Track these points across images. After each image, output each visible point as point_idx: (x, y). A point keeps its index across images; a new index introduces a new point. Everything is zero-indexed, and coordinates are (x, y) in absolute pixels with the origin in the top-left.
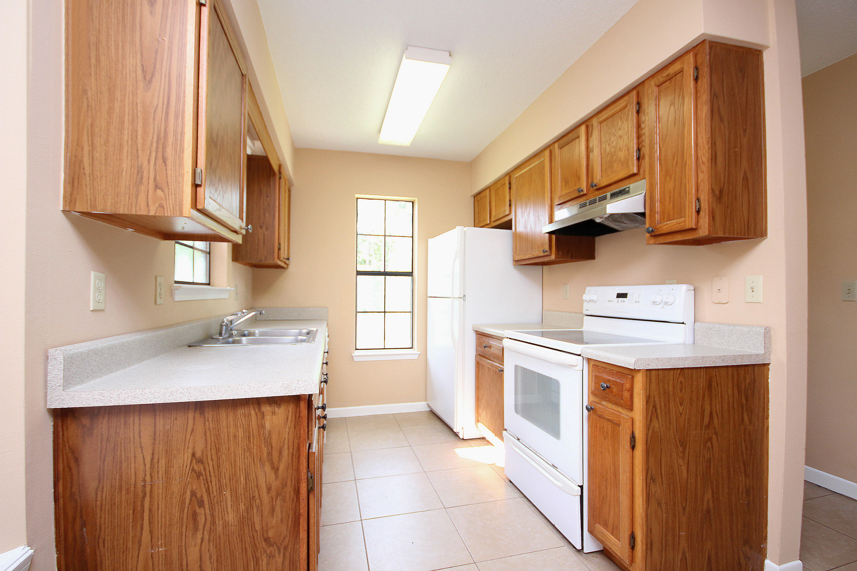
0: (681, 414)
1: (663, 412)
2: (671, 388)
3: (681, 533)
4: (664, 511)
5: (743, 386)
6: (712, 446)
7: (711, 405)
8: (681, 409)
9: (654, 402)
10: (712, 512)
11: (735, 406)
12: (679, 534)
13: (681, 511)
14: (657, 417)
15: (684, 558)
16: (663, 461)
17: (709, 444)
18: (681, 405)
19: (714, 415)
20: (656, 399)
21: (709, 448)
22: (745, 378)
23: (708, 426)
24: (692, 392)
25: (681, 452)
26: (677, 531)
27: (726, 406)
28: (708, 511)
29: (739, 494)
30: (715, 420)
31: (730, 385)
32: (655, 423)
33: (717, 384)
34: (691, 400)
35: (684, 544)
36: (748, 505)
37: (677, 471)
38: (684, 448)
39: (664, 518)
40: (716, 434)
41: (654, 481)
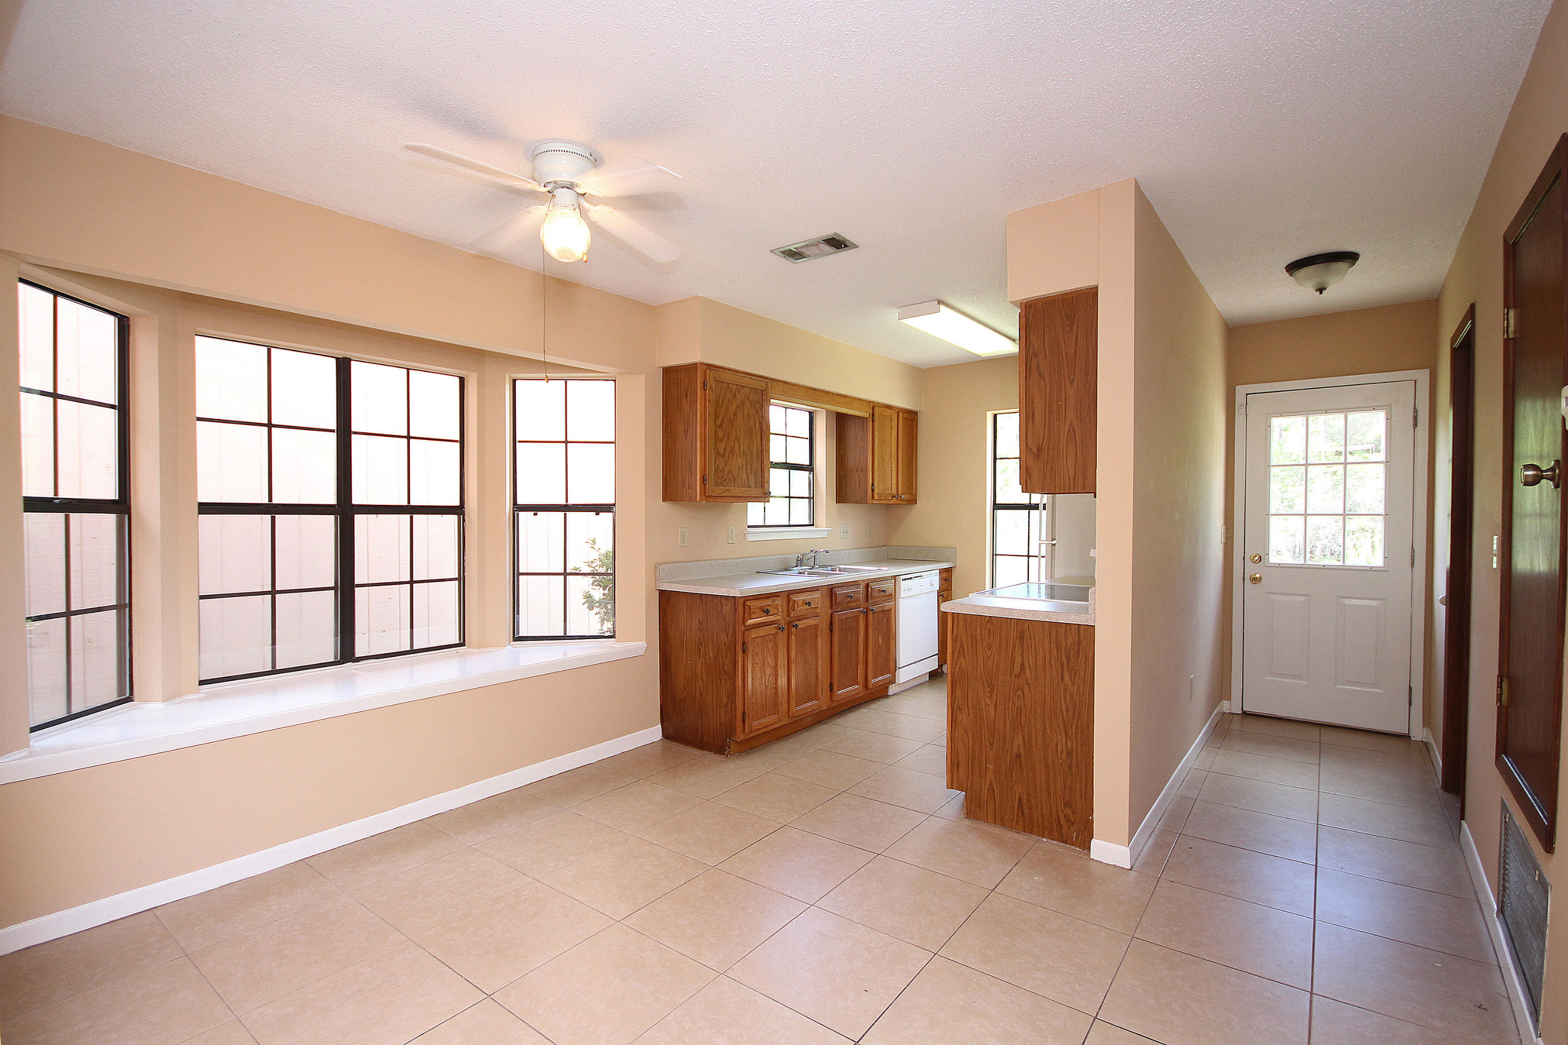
0: (989, 658)
1: (970, 654)
2: (978, 633)
3: (987, 765)
4: (970, 739)
5: (1064, 645)
6: (1023, 694)
7: (1022, 656)
8: (989, 653)
9: (961, 641)
10: (1023, 758)
11: (1053, 663)
12: (986, 766)
13: (988, 745)
14: (964, 656)
15: (991, 789)
16: (970, 695)
17: (1020, 692)
18: (989, 650)
19: (1026, 665)
20: (964, 640)
21: (1019, 695)
22: (1066, 638)
23: (1018, 676)
24: (1000, 641)
25: (989, 692)
26: (984, 763)
27: (1040, 661)
28: (1019, 756)
29: (1057, 750)
30: (1027, 670)
31: (1047, 642)
32: (962, 660)
33: (1030, 637)
34: (1000, 647)
35: (990, 775)
36: (1070, 767)
37: (984, 709)
38: (992, 690)
39: (970, 746)
40: (1028, 685)
41: (960, 711)
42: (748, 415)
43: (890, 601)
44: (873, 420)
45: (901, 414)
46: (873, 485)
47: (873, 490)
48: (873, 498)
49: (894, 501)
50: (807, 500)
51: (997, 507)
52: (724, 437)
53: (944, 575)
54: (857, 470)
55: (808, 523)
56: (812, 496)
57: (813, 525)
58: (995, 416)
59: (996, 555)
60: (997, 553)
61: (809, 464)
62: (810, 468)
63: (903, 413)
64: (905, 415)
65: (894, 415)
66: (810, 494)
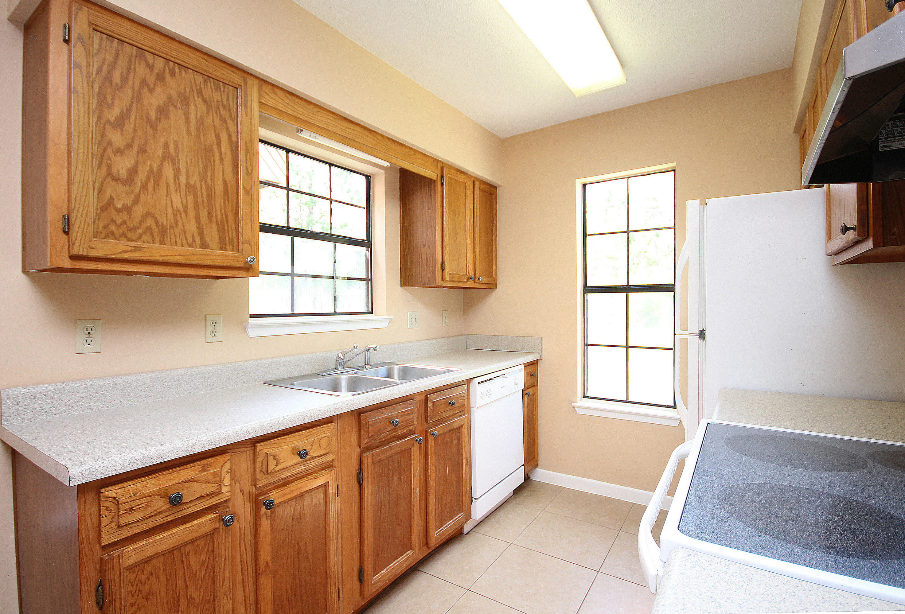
42: (200, 122)
43: (462, 413)
44: (442, 184)
45: (477, 184)
46: (443, 262)
47: (443, 269)
48: (443, 279)
49: (470, 284)
50: (364, 282)
51: (588, 290)
52: (129, 146)
53: (530, 369)
54: (424, 246)
55: (365, 310)
56: (370, 278)
57: (371, 313)
58: (584, 186)
59: (588, 345)
60: (589, 343)
61: (366, 239)
62: (367, 243)
63: (480, 184)
64: (483, 187)
65: (469, 183)
66: (368, 275)
